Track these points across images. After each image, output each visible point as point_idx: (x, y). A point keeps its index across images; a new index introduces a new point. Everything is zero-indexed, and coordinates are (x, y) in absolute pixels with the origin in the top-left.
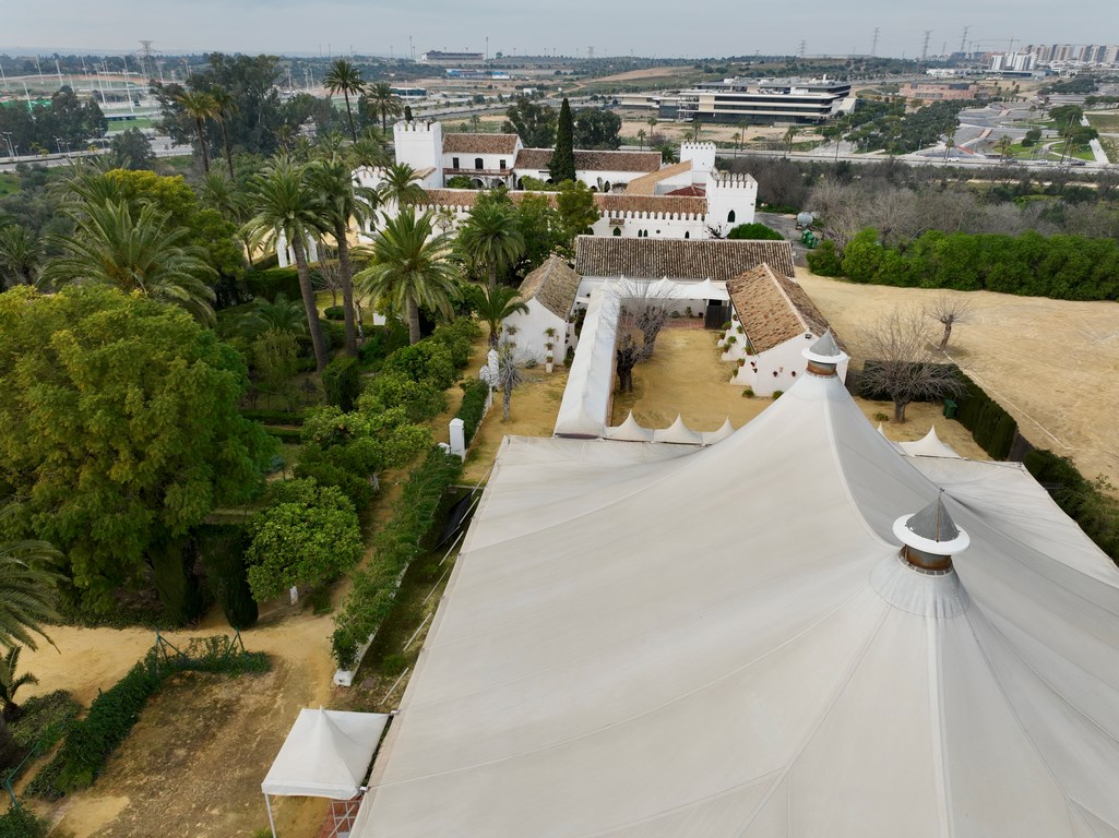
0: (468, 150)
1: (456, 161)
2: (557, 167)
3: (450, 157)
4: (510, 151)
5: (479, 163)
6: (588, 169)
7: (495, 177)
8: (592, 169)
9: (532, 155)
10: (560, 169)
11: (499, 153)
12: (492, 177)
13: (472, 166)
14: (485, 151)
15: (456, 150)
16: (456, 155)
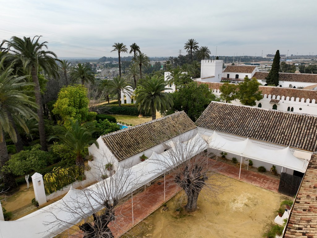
0: (234, 72)
1: (228, 75)
2: (269, 79)
3: (226, 74)
4: (251, 72)
5: (237, 76)
6: (285, 80)
7: (241, 82)
8: (287, 81)
9: (261, 74)
10: (271, 80)
11: (246, 72)
12: (240, 82)
13: (234, 77)
14: (240, 72)
15: (229, 71)
16: (228, 73)
